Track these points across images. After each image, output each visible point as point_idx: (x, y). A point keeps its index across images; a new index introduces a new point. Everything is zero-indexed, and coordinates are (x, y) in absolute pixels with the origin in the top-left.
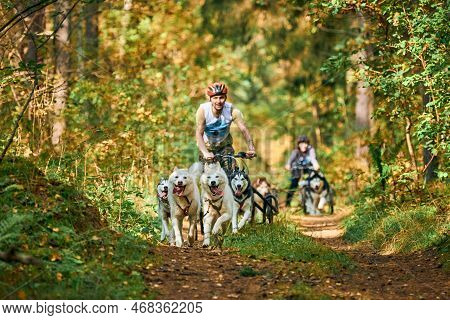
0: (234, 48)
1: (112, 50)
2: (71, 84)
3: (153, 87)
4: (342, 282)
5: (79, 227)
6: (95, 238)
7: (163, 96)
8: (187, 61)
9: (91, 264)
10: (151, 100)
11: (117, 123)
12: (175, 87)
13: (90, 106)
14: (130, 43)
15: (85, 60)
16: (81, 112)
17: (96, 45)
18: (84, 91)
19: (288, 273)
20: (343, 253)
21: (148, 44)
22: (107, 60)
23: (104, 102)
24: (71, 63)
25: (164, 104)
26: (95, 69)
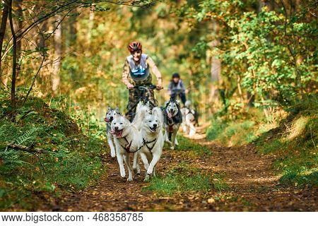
0: (148, 38)
1: (84, 41)
2: (62, 59)
3: (105, 60)
4: (205, 161)
5: (67, 133)
6: (76, 139)
7: (111, 65)
8: (123, 46)
9: (74, 153)
10: (104, 67)
11: (87, 79)
12: (117, 60)
13: (73, 70)
14: (93, 37)
15: (70, 45)
16: (68, 73)
17: (76, 38)
18: (69, 62)
19: (177, 157)
20: (205, 146)
21: (103, 38)
22: (81, 46)
23: (80, 68)
24: (62, 48)
25: (111, 68)
26: (75, 51)
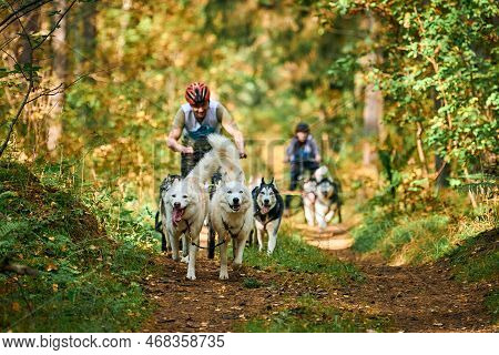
0: (237, 48)
1: (111, 51)
2: (67, 87)
3: (153, 90)
4: (351, 295)
5: (76, 236)
6: (93, 247)
7: (163, 99)
8: (189, 62)
9: (87, 274)
10: (151, 103)
11: (116, 128)
12: (176, 90)
13: (88, 109)
14: (129, 44)
15: (84, 60)
16: (78, 116)
17: (94, 46)
19: (294, 285)
20: (351, 264)
21: (148, 45)
22: (106, 61)
23: (102, 105)
24: (68, 65)
25: (165, 107)
26: (93, 71)
